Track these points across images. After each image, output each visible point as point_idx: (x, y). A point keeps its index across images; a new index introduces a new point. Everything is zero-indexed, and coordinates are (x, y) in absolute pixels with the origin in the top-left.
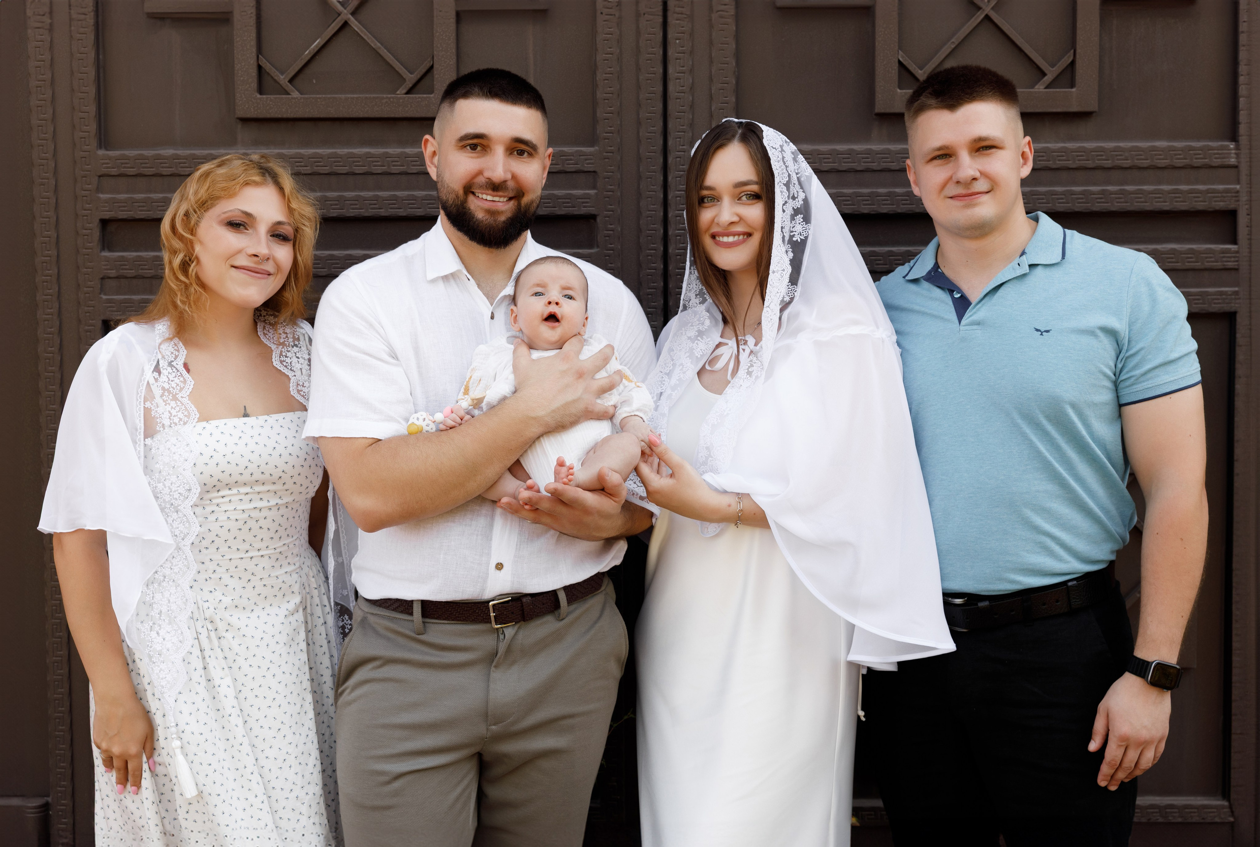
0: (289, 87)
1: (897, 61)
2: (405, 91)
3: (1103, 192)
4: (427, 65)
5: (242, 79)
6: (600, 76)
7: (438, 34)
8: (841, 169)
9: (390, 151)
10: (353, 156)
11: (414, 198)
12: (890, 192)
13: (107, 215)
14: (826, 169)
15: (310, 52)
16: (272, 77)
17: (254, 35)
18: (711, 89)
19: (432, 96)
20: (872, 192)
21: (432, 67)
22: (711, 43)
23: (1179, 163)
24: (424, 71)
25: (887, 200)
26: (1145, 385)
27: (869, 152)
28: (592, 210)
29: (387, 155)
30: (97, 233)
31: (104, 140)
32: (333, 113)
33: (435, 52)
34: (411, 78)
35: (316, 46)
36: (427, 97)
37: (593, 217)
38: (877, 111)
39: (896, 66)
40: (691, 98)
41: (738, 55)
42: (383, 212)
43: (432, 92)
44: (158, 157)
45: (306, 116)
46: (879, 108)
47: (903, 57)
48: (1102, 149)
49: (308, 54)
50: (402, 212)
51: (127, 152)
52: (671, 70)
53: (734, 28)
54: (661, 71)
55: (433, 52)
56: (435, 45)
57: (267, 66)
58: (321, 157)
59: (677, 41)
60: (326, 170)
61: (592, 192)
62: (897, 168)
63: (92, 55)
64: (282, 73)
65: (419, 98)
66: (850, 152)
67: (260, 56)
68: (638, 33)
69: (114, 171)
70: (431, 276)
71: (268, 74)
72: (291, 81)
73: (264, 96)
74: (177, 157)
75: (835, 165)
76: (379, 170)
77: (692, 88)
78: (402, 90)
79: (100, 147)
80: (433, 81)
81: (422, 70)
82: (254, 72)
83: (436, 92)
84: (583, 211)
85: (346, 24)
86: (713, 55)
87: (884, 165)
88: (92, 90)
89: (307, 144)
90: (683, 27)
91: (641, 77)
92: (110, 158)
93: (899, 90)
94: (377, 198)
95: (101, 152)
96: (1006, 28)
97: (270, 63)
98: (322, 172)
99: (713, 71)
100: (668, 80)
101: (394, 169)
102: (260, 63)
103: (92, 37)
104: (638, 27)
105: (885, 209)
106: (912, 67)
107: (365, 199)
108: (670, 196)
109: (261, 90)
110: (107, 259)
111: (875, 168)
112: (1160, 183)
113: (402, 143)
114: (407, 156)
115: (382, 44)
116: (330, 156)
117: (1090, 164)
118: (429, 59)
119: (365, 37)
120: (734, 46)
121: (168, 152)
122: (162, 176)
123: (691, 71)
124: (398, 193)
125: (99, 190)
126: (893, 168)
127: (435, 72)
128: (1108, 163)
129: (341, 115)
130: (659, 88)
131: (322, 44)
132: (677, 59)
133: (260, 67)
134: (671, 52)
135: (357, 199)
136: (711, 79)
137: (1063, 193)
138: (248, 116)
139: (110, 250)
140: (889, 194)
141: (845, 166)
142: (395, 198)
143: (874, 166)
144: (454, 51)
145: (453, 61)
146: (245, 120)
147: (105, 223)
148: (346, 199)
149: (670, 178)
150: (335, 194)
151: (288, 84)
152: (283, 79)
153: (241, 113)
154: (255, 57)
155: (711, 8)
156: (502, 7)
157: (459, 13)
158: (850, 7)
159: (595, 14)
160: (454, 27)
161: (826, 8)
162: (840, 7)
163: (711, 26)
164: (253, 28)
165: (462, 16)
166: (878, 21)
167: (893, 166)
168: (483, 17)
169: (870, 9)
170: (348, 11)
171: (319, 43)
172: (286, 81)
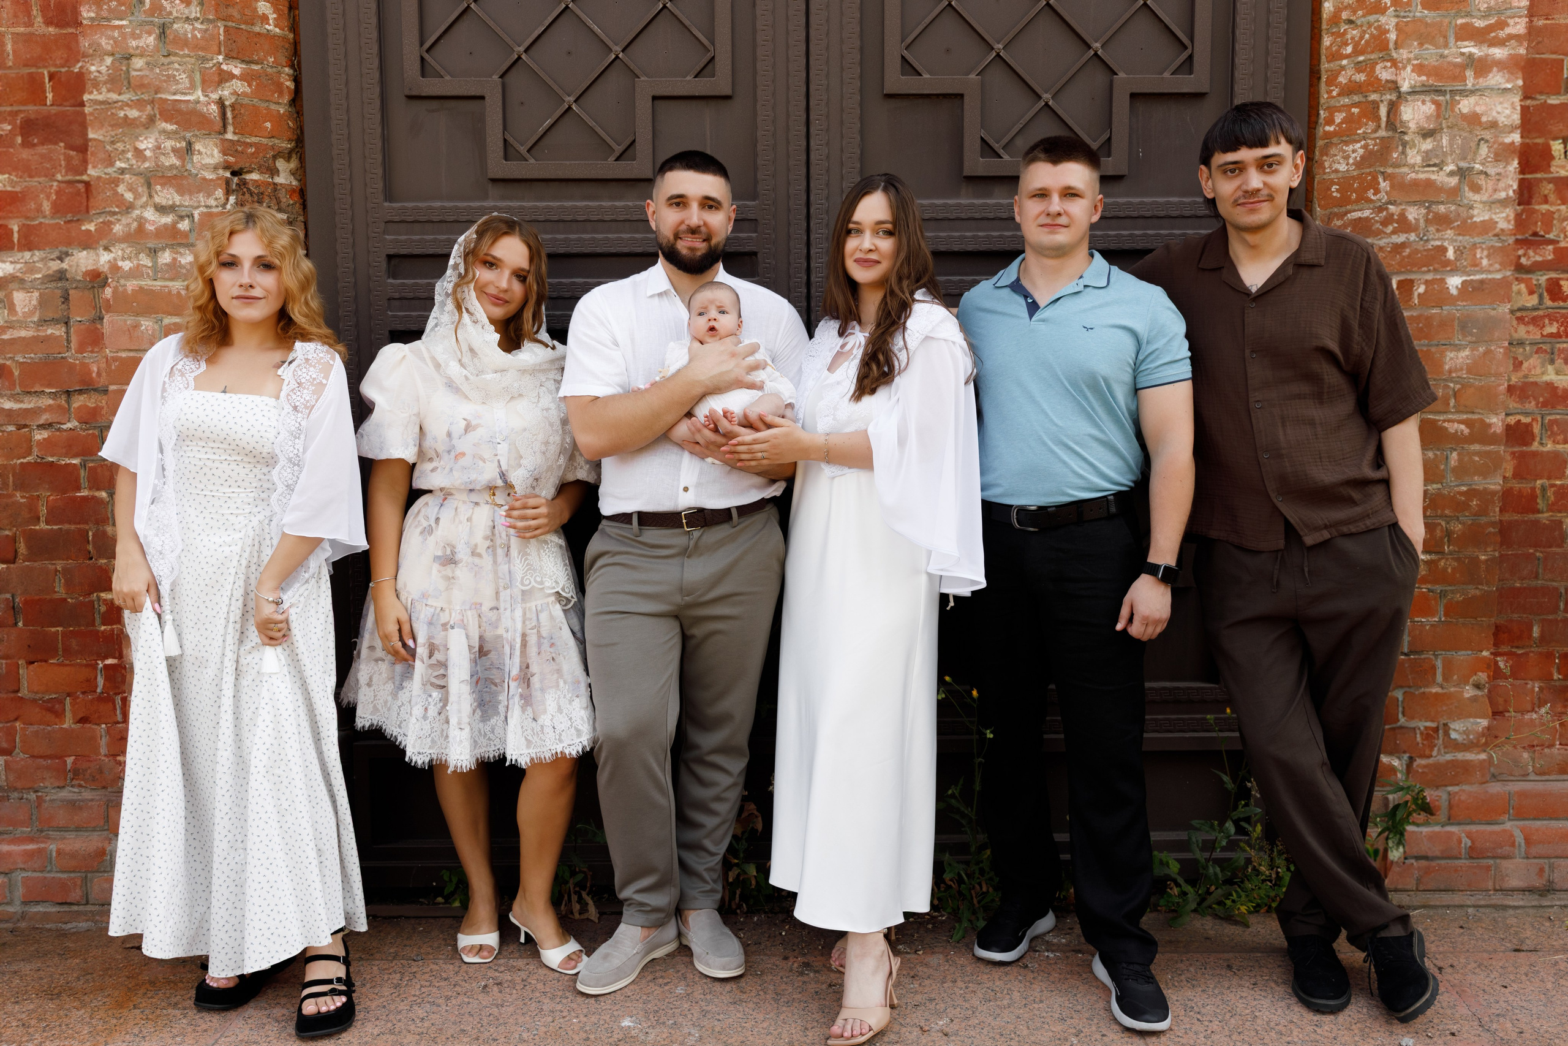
0: (527, 156)
1: (980, 137)
2: (614, 159)
3: (1131, 235)
4: (631, 139)
5: (492, 149)
6: (759, 147)
7: (639, 116)
8: (938, 217)
9: (603, 204)
10: (576, 207)
11: (622, 239)
13: (392, 252)
15: (543, 129)
16: (514, 148)
17: (501, 116)
18: (841, 158)
19: (635, 162)
20: (961, 236)
21: (634, 141)
22: (842, 123)
23: (1187, 213)
24: (629, 144)
25: (972, 241)
26: (1157, 375)
27: (959, 205)
28: (754, 249)
29: (601, 207)
30: (384, 265)
31: (389, 196)
32: (560, 175)
33: (637, 130)
34: (618, 149)
35: (548, 125)
36: (631, 164)
37: (755, 254)
39: (979, 141)
40: (827, 165)
41: (862, 132)
42: (598, 250)
43: (634, 160)
44: (430, 208)
45: (541, 177)
46: (966, 172)
47: (984, 134)
48: (1130, 203)
49: (541, 130)
50: (613, 250)
51: (406, 204)
52: (812, 143)
53: (859, 112)
54: (805, 144)
55: (635, 129)
56: (636, 124)
57: (510, 139)
58: (552, 208)
59: (818, 122)
60: (556, 218)
61: (754, 235)
63: (379, 130)
64: (522, 145)
65: (625, 164)
66: (945, 205)
67: (505, 132)
68: (788, 115)
69: (397, 219)
70: (650, 293)
71: (512, 145)
72: (528, 151)
73: (509, 162)
74: (444, 208)
75: (934, 215)
76: (595, 218)
77: (828, 157)
78: (612, 159)
79: (386, 200)
80: (635, 151)
81: (627, 142)
82: (501, 144)
83: (637, 159)
84: (747, 249)
85: (570, 108)
86: (844, 132)
87: (970, 215)
88: (379, 157)
89: (541, 199)
90: (821, 111)
91: (790, 149)
92: (393, 209)
93: (982, 160)
94: (594, 239)
95: (386, 204)
96: (1060, 112)
97: (513, 138)
98: (553, 219)
99: (844, 144)
100: (810, 151)
101: (607, 218)
102: (506, 138)
103: (379, 116)
104: (788, 111)
105: (970, 248)
106: (991, 142)
107: (585, 240)
108: (812, 237)
109: (506, 158)
110: (392, 285)
112: (1173, 229)
113: (612, 199)
114: (616, 207)
115: (597, 123)
116: (559, 208)
117: (1121, 214)
118: (632, 135)
119: (584, 118)
120: (859, 126)
121: (438, 204)
123: (828, 144)
124: (610, 236)
125: (384, 233)
127: (637, 145)
128: (1135, 214)
129: (567, 177)
130: (804, 157)
131: (552, 123)
132: (817, 135)
133: (505, 140)
134: (812, 130)
135: (579, 240)
136: (842, 151)
137: (1101, 236)
138: (497, 177)
139: (394, 278)
140: (974, 237)
141: (941, 216)
142: (608, 239)
143: (963, 216)
144: (651, 129)
145: (650, 137)
146: (494, 181)
147: (390, 257)
148: (571, 240)
149: (812, 224)
150: (563, 236)
151: (527, 153)
152: (523, 150)
153: (492, 175)
154: (502, 133)
155: (842, 96)
156: (685, 94)
157: (655, 98)
158: (945, 96)
159: (755, 101)
160: (650, 111)
161: (928, 96)
162: (938, 95)
163: (842, 110)
164: (500, 110)
165: (656, 102)
166: (966, 107)
167: (977, 216)
168: (672, 103)
169: (961, 96)
170: (572, 99)
171: (549, 123)
172: (525, 151)
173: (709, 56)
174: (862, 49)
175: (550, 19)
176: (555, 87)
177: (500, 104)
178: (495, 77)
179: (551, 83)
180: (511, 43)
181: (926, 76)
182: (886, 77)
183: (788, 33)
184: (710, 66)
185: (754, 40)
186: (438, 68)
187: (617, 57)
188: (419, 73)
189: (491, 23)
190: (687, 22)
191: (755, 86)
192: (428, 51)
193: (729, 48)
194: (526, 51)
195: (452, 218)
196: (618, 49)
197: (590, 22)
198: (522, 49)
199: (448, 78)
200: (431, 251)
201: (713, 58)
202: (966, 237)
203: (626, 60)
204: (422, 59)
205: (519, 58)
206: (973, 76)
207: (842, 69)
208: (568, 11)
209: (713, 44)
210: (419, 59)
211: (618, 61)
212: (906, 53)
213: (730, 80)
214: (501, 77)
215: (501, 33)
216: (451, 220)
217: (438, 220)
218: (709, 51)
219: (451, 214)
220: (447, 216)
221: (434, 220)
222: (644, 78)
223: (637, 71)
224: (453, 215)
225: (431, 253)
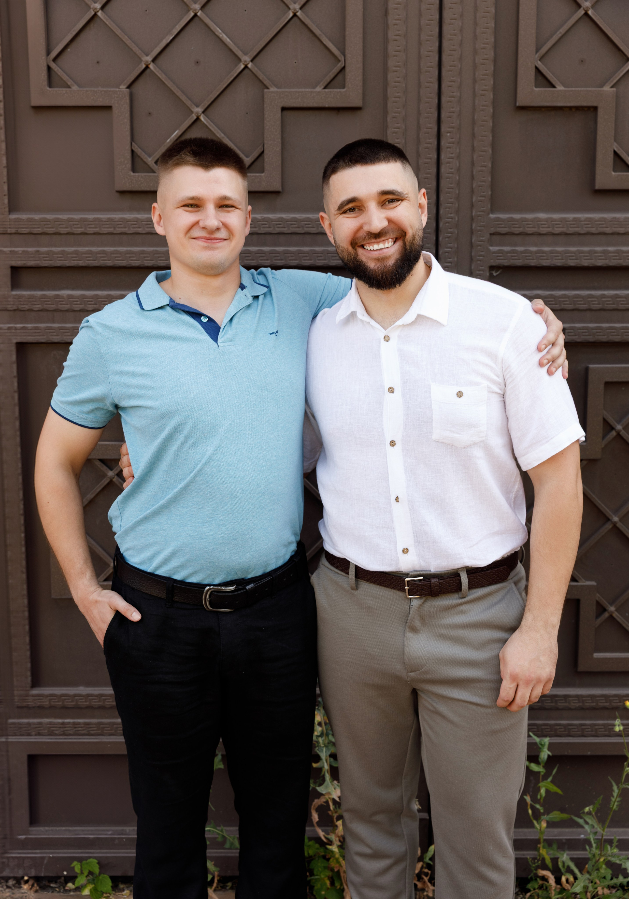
1: (613, 150)
4: (260, 151)
5: (120, 160)
7: (267, 127)
8: (568, 232)
12: (604, 250)
14: (557, 232)
15: (170, 141)
16: (142, 159)
17: (128, 127)
18: (472, 172)
19: (263, 174)
20: (591, 251)
21: (263, 152)
22: (473, 135)
24: (257, 155)
25: (602, 256)
27: (589, 219)
33: (265, 142)
35: (175, 136)
36: (259, 176)
38: (597, 187)
39: (612, 155)
40: (458, 178)
41: (493, 145)
43: (263, 171)
44: (57, 220)
47: (617, 147)
51: (33, 216)
52: (443, 156)
53: (491, 125)
54: (436, 156)
55: (263, 141)
56: (265, 136)
57: (138, 151)
59: (448, 134)
62: (610, 232)
64: (150, 156)
65: (253, 176)
66: (575, 220)
67: (133, 143)
68: (419, 128)
69: (24, 231)
71: (139, 157)
73: (137, 174)
75: (564, 230)
77: (459, 170)
79: (11, 212)
80: (263, 163)
81: (255, 154)
82: (129, 155)
83: (265, 171)
85: (198, 119)
86: (475, 145)
87: (601, 230)
90: (452, 123)
91: (420, 162)
92: (19, 220)
93: (613, 173)
95: (11, 216)
97: (141, 149)
99: (475, 157)
100: (440, 164)
102: (133, 149)
104: (418, 123)
105: (600, 263)
106: (623, 155)
109: (134, 170)
110: (15, 296)
111: (594, 232)
115: (225, 134)
118: (261, 147)
119: (213, 129)
120: (491, 138)
121: (65, 216)
122: (60, 234)
123: (458, 157)
126: (607, 232)
127: (265, 157)
130: (434, 170)
131: (180, 134)
132: (448, 148)
133: (133, 151)
134: (443, 143)
136: (473, 163)
138: (125, 189)
139: (18, 289)
140: (604, 252)
141: (571, 230)
143: (593, 230)
144: (280, 140)
145: (279, 149)
146: (122, 193)
147: (14, 269)
149: (441, 238)
151: (155, 165)
152: (150, 161)
153: (119, 187)
154: (130, 144)
155: (474, 108)
156: (315, 105)
157: (283, 109)
158: (578, 108)
159: (385, 112)
160: (279, 122)
161: (561, 108)
162: (570, 108)
163: (474, 122)
164: (127, 121)
165: (285, 113)
166: (600, 120)
167: (608, 230)
168: (301, 113)
169: (595, 109)
170: (200, 110)
171: (177, 134)
172: (153, 162)
173: (340, 65)
174: (495, 61)
175: (178, 28)
176: (183, 98)
177: (128, 115)
178: (123, 87)
179: (179, 93)
180: (138, 52)
181: (560, 88)
182: (520, 89)
183: (420, 43)
184: (340, 76)
185: (386, 49)
186: (65, 77)
187: (246, 67)
188: (46, 83)
189: (118, 32)
190: (317, 32)
191: (385, 98)
192: (55, 60)
193: (360, 58)
194: (154, 61)
195: (80, 230)
196: (246, 59)
197: (218, 31)
198: (149, 59)
199: (75, 88)
200: (59, 263)
201: (344, 68)
202: (596, 252)
203: (255, 70)
204: (49, 68)
205: (147, 67)
206: (607, 88)
207: (475, 81)
208: (196, 18)
209: (344, 55)
210: (45, 68)
211: (246, 71)
212: (540, 65)
213: (360, 91)
214: (129, 87)
215: (128, 42)
216: (79, 232)
217: (65, 232)
218: (339, 61)
219: (79, 226)
220: (75, 228)
221: (62, 232)
222: (273, 89)
223: (266, 82)
224: (82, 228)
225: (59, 265)
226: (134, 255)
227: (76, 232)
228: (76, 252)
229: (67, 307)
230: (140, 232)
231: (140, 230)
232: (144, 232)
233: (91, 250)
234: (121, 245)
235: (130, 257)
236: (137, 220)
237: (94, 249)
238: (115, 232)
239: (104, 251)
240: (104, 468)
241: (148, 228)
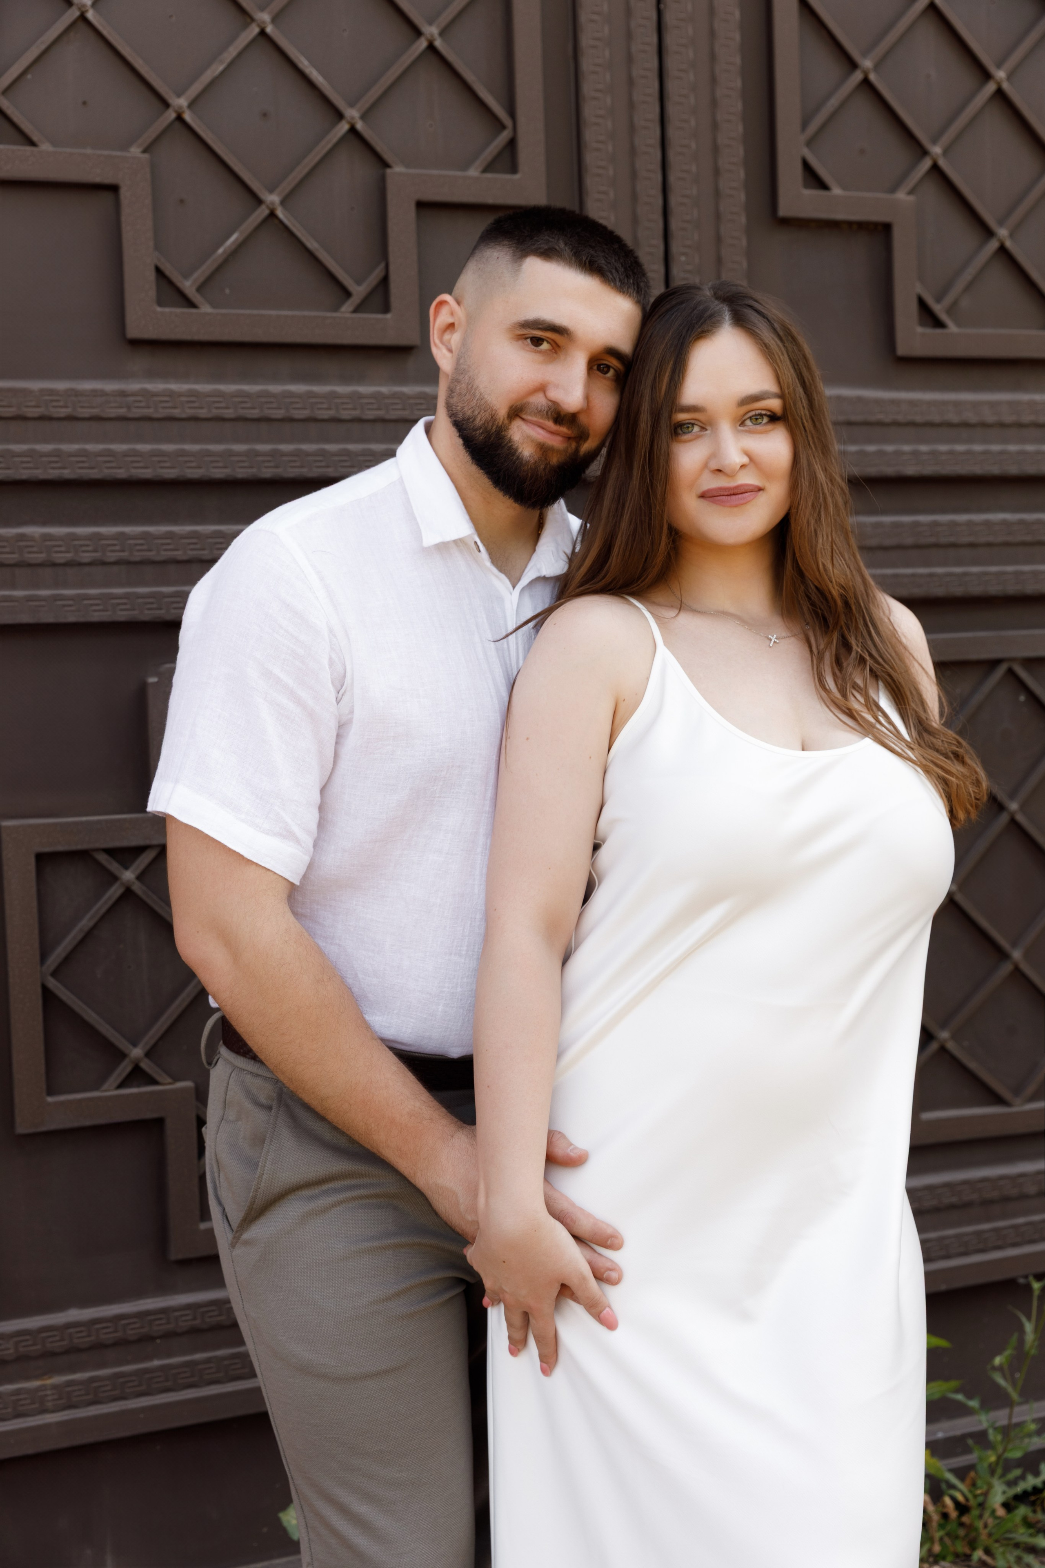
0: (198, 297)
1: (918, 296)
2: (351, 309)
4: (379, 275)
5: (135, 284)
7: (393, 234)
9: (338, 389)
10: (291, 395)
15: (224, 251)
16: (175, 284)
17: (150, 223)
19: (389, 317)
21: (387, 277)
24: (377, 281)
27: (892, 400)
29: (334, 395)
32: (261, 335)
33: (391, 259)
34: (359, 291)
35: (230, 244)
36: (384, 317)
39: (917, 302)
43: (388, 311)
45: (225, 338)
46: (900, 350)
47: (922, 289)
49: (222, 253)
53: (746, 244)
55: (388, 258)
56: (389, 249)
57: (168, 270)
58: (248, 395)
60: (255, 413)
64: (188, 279)
65: (372, 318)
66: (872, 401)
67: (159, 255)
71: (170, 279)
72: (199, 289)
73: (167, 309)
76: (325, 415)
78: (348, 308)
80: (390, 294)
81: (375, 279)
82: (152, 278)
83: (394, 310)
85: (273, 214)
89: (227, 379)
90: (689, 240)
93: (919, 330)
97: (171, 265)
98: (249, 416)
101: (345, 414)
102: (159, 266)
106: (932, 303)
107: (308, 454)
109: (159, 302)
114: (360, 396)
115: (319, 243)
116: (259, 395)
118: (382, 268)
119: (298, 234)
120: (746, 266)
122: (25, 418)
124: (351, 447)
127: (392, 285)
129: (271, 340)
131: (241, 239)
133: (159, 270)
138: (146, 337)
144: (414, 257)
145: (412, 271)
146: (139, 343)
148: (283, 454)
151: (196, 293)
152: (189, 287)
153: (134, 334)
154: (153, 254)
155: (719, 217)
156: (470, 198)
157: (421, 205)
158: (864, 225)
160: (416, 227)
161: (837, 224)
162: (853, 224)
163: (720, 240)
164: (148, 211)
165: (424, 213)
166: (895, 244)
169: (887, 227)
170: (275, 199)
171: (237, 239)
172: (194, 289)
173: (505, 136)
174: (745, 143)
175: (232, 52)
176: (245, 175)
177: (148, 201)
178: (137, 150)
179: (238, 167)
180: (162, 89)
181: (837, 190)
182: (782, 192)
183: (632, 106)
184: (509, 153)
186: (28, 127)
187: (352, 129)
189: (122, 48)
190: (467, 76)
192: (5, 93)
193: (540, 125)
194: (191, 106)
195: (63, 412)
196: (353, 114)
197: (300, 61)
198: (183, 102)
199: (44, 147)
200: (24, 474)
201: (514, 140)
203: (368, 134)
205: (179, 118)
206: (903, 195)
207: (718, 172)
208: (265, 37)
209: (513, 117)
211: (354, 135)
212: (808, 155)
213: (544, 180)
214: (147, 150)
216: (62, 415)
217: (36, 415)
218: (503, 127)
219: (61, 404)
220: (54, 407)
221: (30, 415)
222: (398, 169)
223: (387, 156)
224: (66, 407)
225: (24, 477)
226: (166, 459)
227: (55, 415)
228: (57, 453)
229: (41, 557)
230: (178, 416)
231: (176, 412)
232: (184, 416)
233: (85, 450)
234: (141, 439)
235: (159, 462)
236: (171, 394)
237: (90, 447)
238: (130, 415)
239: (109, 450)
240: (113, 866)
241: (190, 408)
